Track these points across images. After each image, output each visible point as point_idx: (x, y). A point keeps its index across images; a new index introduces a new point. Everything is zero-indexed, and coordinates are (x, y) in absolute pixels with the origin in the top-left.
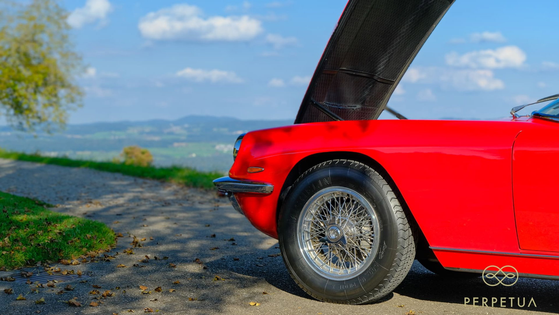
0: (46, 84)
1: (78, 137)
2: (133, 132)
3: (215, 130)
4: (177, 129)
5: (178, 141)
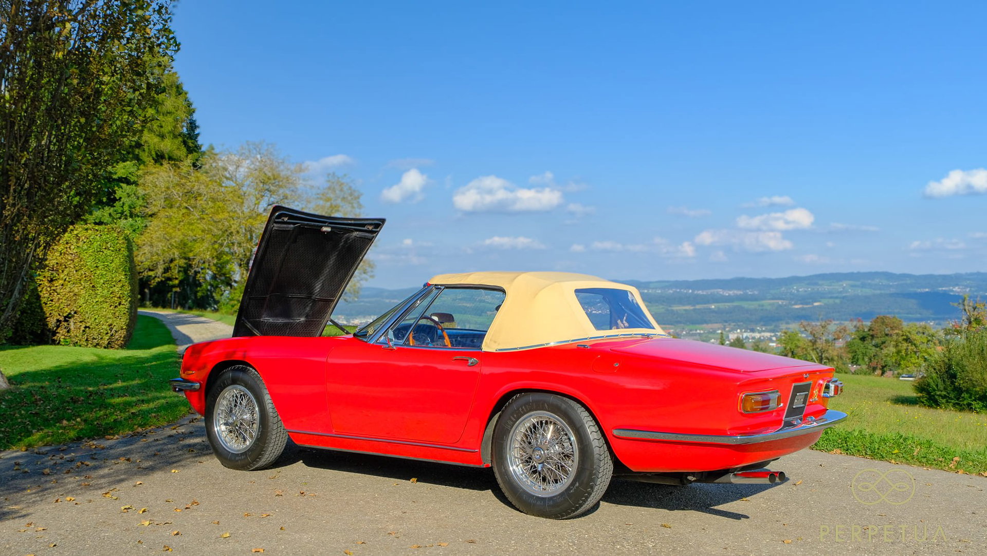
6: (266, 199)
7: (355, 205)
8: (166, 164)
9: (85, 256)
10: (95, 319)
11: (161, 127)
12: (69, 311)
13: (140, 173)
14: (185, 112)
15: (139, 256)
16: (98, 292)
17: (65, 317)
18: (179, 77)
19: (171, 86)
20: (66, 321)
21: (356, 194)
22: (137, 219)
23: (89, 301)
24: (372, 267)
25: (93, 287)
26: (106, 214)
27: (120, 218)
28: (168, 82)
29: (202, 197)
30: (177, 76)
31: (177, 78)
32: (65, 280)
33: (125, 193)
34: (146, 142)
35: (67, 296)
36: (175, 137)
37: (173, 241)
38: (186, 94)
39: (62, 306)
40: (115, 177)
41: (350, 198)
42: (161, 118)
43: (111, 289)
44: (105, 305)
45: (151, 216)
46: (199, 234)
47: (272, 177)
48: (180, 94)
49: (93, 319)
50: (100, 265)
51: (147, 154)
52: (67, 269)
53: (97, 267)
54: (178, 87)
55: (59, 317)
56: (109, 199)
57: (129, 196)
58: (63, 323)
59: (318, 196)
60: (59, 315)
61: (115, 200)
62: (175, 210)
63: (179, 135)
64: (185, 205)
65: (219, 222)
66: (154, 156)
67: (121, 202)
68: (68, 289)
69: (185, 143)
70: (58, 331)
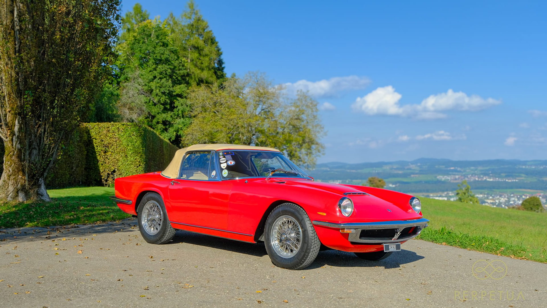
0: (304, 142)
1: (354, 171)
2: (387, 168)
3: (437, 167)
4: (413, 167)
5: (413, 174)
6: (260, 106)
7: (314, 110)
8: (203, 86)
9: (122, 139)
10: (127, 173)
11: (202, 63)
12: (114, 169)
13: (188, 91)
14: (216, 54)
15: (186, 141)
16: (128, 159)
17: (112, 172)
18: (213, 33)
19: (209, 38)
20: (112, 174)
21: (315, 103)
22: (186, 119)
23: (124, 163)
24: (324, 148)
25: (126, 156)
26: (169, 116)
27: (177, 118)
28: (206, 37)
29: (222, 106)
30: (212, 33)
31: (212, 34)
32: (112, 152)
33: (180, 104)
34: (193, 72)
35: (113, 161)
36: (210, 69)
37: (205, 132)
38: (217, 43)
39: (110, 166)
40: (174, 94)
41: (311, 106)
42: (202, 58)
43: (135, 157)
44: (132, 166)
45: (194, 117)
46: (220, 128)
47: (263, 93)
48: (213, 44)
49: (126, 173)
50: (130, 144)
51: (193, 80)
52: (113, 146)
53: (128, 145)
54: (212, 39)
55: (109, 172)
56: (171, 106)
57: (182, 105)
58: (111, 175)
59: (292, 104)
60: (109, 171)
61: (174, 107)
62: (207, 113)
63: (212, 68)
64: (213, 110)
65: (231, 120)
66: (198, 81)
67: (177, 109)
68: (113, 157)
69: (215, 73)
70: (108, 179)
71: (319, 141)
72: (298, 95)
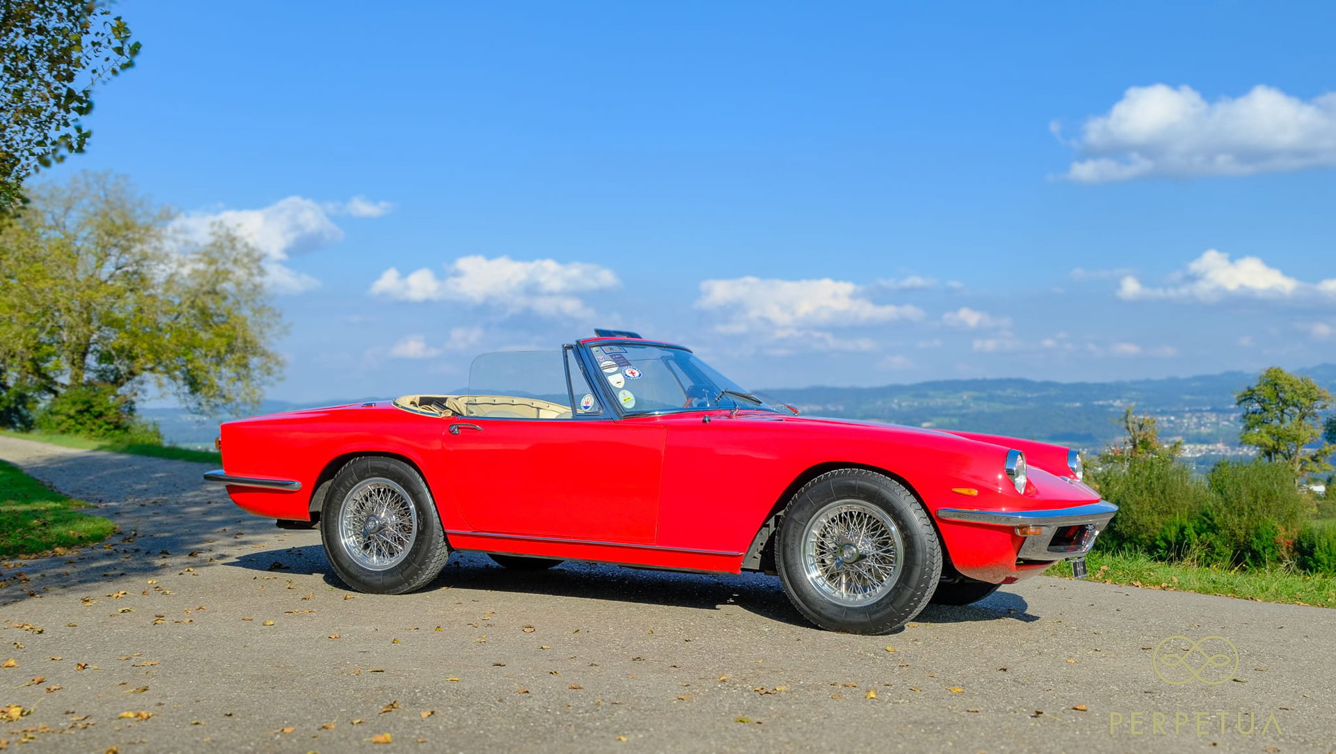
0: (231, 351)
6: (113, 259)
7: (255, 271)
21: (256, 255)
24: (281, 366)
41: (246, 260)
47: (123, 226)
59: (198, 256)
65: (38, 293)
71: (270, 349)
72: (213, 234)
